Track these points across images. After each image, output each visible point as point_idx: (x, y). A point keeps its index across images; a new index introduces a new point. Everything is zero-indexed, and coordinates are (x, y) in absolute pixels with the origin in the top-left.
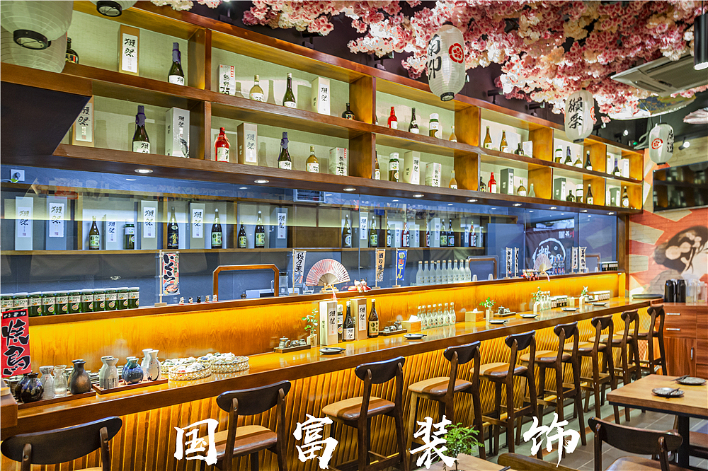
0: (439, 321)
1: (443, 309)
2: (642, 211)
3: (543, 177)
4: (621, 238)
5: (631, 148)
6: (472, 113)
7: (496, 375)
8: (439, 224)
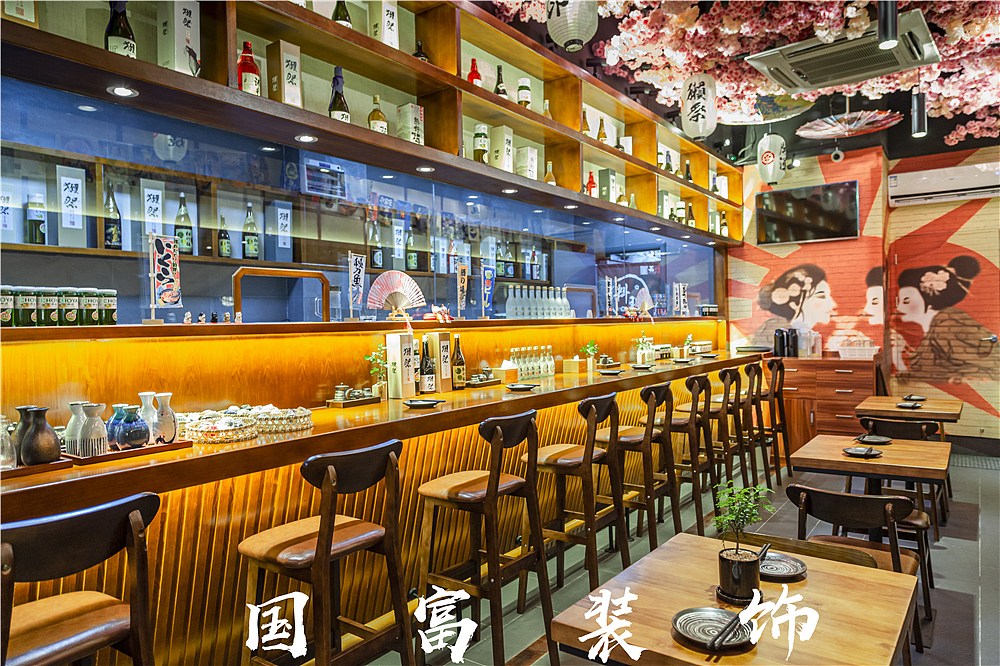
0: (536, 370)
1: (538, 354)
2: (743, 244)
3: (646, 186)
4: (719, 276)
5: (731, 163)
6: (570, 86)
7: (628, 440)
8: (494, 246)
